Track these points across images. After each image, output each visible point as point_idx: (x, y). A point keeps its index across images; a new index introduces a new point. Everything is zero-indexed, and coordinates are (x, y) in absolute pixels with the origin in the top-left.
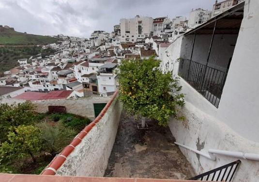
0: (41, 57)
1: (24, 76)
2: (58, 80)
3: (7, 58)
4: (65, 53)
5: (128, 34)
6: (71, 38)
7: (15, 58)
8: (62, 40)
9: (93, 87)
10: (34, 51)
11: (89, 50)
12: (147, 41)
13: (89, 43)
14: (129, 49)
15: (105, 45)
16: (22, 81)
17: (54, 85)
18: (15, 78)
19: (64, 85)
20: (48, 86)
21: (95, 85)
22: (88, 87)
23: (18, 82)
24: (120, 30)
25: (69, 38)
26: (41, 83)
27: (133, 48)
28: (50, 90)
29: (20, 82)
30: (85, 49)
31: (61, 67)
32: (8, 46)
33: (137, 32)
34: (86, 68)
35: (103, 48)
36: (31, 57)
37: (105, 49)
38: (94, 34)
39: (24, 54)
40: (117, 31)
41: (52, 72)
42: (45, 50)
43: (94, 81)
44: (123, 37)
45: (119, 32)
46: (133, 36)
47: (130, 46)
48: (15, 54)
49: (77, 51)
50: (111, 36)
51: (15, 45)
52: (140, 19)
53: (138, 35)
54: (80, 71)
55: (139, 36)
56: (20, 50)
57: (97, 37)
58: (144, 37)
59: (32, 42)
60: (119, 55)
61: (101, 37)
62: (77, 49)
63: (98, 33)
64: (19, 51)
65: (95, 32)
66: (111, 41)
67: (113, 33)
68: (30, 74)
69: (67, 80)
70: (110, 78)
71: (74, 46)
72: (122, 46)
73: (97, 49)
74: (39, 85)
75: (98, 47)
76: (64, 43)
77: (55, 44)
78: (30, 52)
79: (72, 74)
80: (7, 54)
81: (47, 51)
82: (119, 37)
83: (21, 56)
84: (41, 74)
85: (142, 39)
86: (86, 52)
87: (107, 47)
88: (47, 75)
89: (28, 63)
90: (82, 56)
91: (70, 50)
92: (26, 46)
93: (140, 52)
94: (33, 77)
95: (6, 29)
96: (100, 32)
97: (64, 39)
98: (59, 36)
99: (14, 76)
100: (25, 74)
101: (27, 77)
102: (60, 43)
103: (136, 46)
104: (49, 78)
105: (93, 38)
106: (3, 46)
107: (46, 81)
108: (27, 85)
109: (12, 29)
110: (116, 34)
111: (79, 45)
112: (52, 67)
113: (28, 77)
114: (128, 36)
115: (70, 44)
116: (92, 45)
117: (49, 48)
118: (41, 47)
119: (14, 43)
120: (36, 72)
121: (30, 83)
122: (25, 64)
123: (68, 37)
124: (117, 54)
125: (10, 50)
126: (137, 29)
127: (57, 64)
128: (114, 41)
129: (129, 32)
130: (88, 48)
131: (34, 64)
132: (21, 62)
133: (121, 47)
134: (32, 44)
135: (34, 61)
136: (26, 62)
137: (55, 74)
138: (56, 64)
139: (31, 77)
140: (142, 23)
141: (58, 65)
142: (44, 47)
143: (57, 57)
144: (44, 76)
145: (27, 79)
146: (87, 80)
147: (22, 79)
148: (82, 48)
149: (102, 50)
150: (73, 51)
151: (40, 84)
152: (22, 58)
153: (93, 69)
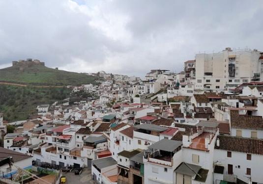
0: (67, 104)
1: (38, 137)
2: (82, 149)
3: (25, 102)
4: (102, 101)
5: (208, 77)
6: (116, 77)
7: (35, 103)
8: (102, 79)
9: (135, 176)
10: (62, 94)
11: (139, 99)
12: (247, 92)
13: (140, 89)
14: (209, 105)
15: (166, 92)
16: (34, 144)
17: (75, 158)
18: (27, 136)
19: (89, 160)
20: (65, 158)
21: (138, 173)
22: (127, 176)
23: (28, 145)
24: (194, 69)
25: (112, 76)
26: (58, 151)
27: (216, 106)
28: (68, 165)
29: (31, 145)
30: (133, 96)
31: (91, 128)
32: (31, 86)
33: (227, 74)
34: (129, 138)
35: (163, 97)
36: (56, 103)
37: (166, 100)
38: (151, 75)
39: (47, 97)
40: (189, 70)
41: (77, 135)
42: (76, 93)
43: (138, 166)
44: (200, 81)
45: (192, 72)
46: (218, 81)
47: (211, 100)
48: (37, 97)
49: (120, 99)
50: (178, 78)
51: (41, 84)
52: (231, 55)
53: (228, 78)
54: (118, 142)
55: (230, 81)
56: (44, 92)
57: (155, 80)
58: (241, 83)
59: (62, 81)
60: (189, 116)
61: (162, 79)
62: (121, 96)
63: (157, 73)
64: (42, 94)
65: (153, 71)
66: (177, 88)
67: (182, 73)
68: (47, 134)
69: (96, 153)
70: (166, 170)
71: (117, 91)
72: (196, 98)
73: (152, 98)
74: (53, 154)
75: (154, 95)
76: (104, 84)
77: (91, 85)
78: (56, 94)
79: (105, 143)
80: (27, 96)
81: (78, 96)
82: (193, 81)
83: (43, 100)
84: (61, 137)
85: (236, 85)
86: (134, 103)
87: (170, 96)
88: (69, 140)
89: (49, 110)
90: (126, 109)
91: (111, 96)
92: (53, 86)
93: (229, 118)
94: (50, 139)
95: (35, 64)
96: (160, 72)
97: (105, 78)
98: (99, 73)
99: (26, 132)
100: (40, 133)
101: (42, 138)
102: (99, 84)
103: (223, 100)
104: (71, 146)
105: (149, 81)
106: (25, 86)
107: (65, 150)
108: (39, 151)
109: (43, 64)
110: (188, 76)
111: (124, 90)
112: (79, 127)
113: (44, 138)
114: (208, 81)
115: (112, 85)
116: (145, 91)
117: (82, 91)
118: (71, 89)
119: (39, 82)
120: (55, 133)
121: (43, 149)
122: (45, 112)
123: (111, 74)
124: (185, 115)
125: (32, 92)
126: (227, 69)
127: (87, 123)
128: (183, 86)
129: (210, 74)
130: (137, 96)
131: (57, 113)
132: (40, 109)
133: (193, 100)
134: (62, 84)
135: (57, 109)
136: (46, 109)
137: (80, 140)
138: (85, 123)
139: (47, 139)
140: (237, 60)
141: (88, 125)
142: (76, 89)
143: (90, 106)
144: (63, 141)
145: (41, 141)
146: (126, 163)
147: (34, 141)
148: (128, 94)
149: (160, 100)
150: (115, 99)
151: (56, 153)
152: (44, 103)
153: (139, 142)
